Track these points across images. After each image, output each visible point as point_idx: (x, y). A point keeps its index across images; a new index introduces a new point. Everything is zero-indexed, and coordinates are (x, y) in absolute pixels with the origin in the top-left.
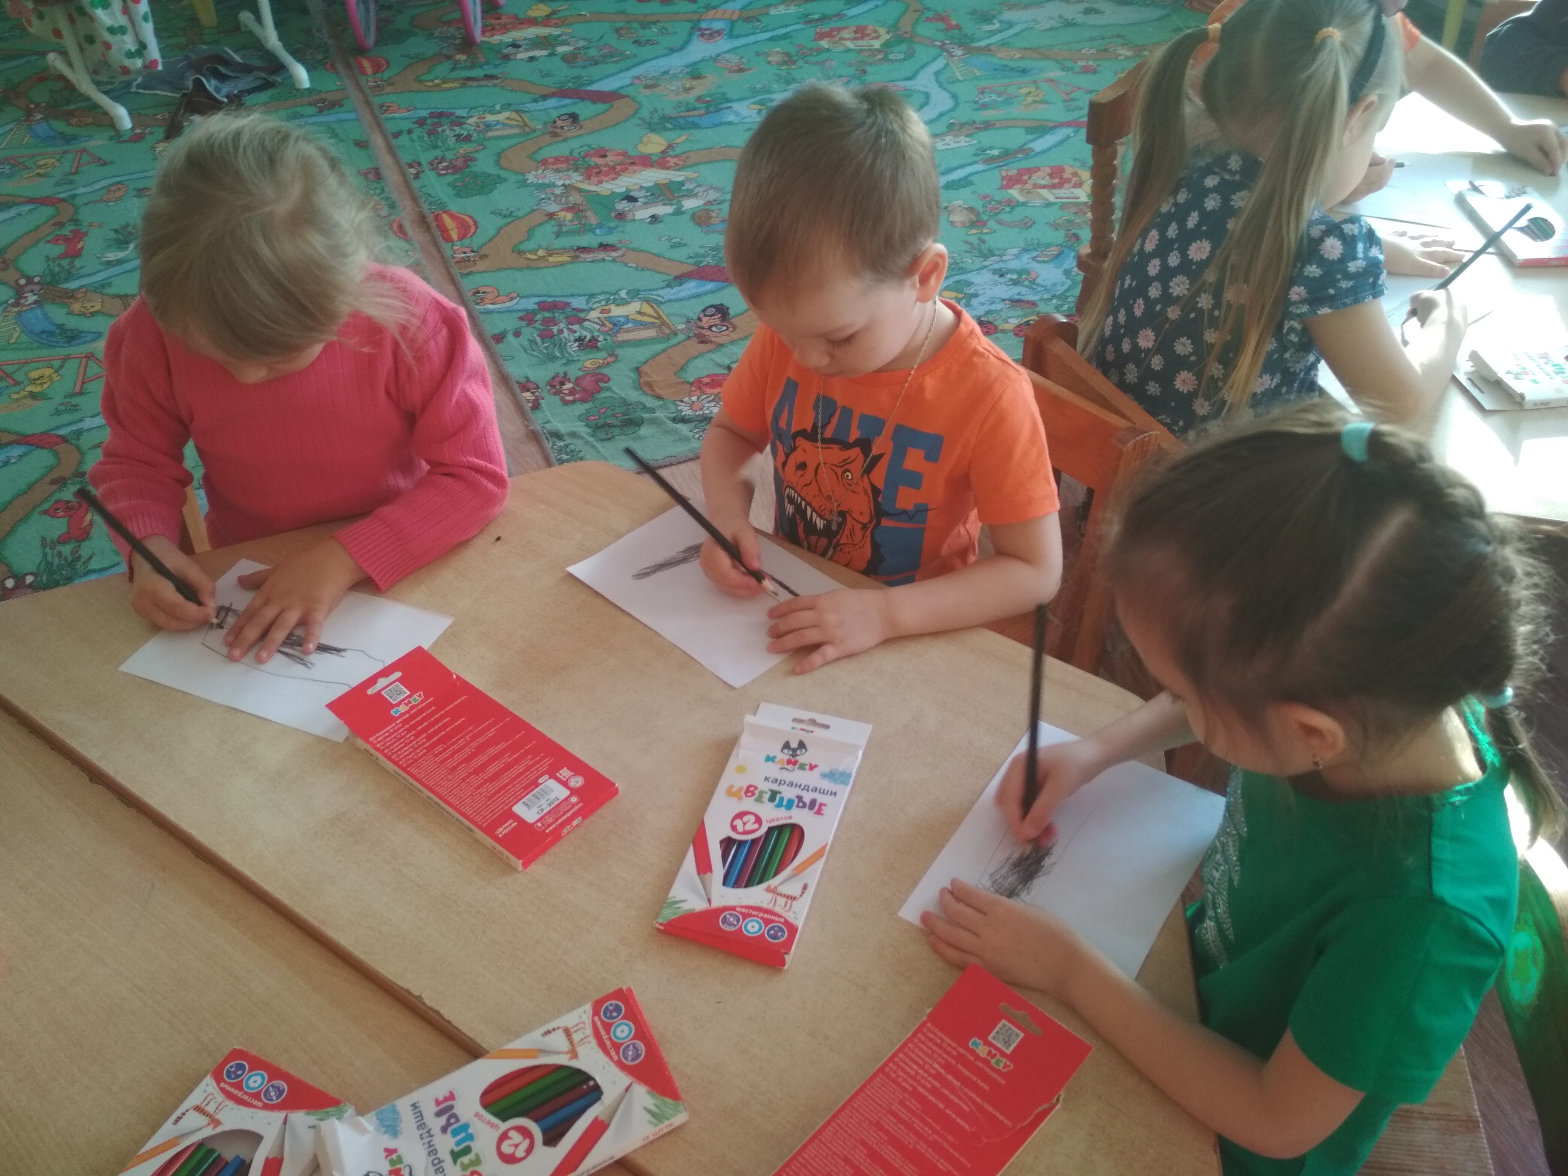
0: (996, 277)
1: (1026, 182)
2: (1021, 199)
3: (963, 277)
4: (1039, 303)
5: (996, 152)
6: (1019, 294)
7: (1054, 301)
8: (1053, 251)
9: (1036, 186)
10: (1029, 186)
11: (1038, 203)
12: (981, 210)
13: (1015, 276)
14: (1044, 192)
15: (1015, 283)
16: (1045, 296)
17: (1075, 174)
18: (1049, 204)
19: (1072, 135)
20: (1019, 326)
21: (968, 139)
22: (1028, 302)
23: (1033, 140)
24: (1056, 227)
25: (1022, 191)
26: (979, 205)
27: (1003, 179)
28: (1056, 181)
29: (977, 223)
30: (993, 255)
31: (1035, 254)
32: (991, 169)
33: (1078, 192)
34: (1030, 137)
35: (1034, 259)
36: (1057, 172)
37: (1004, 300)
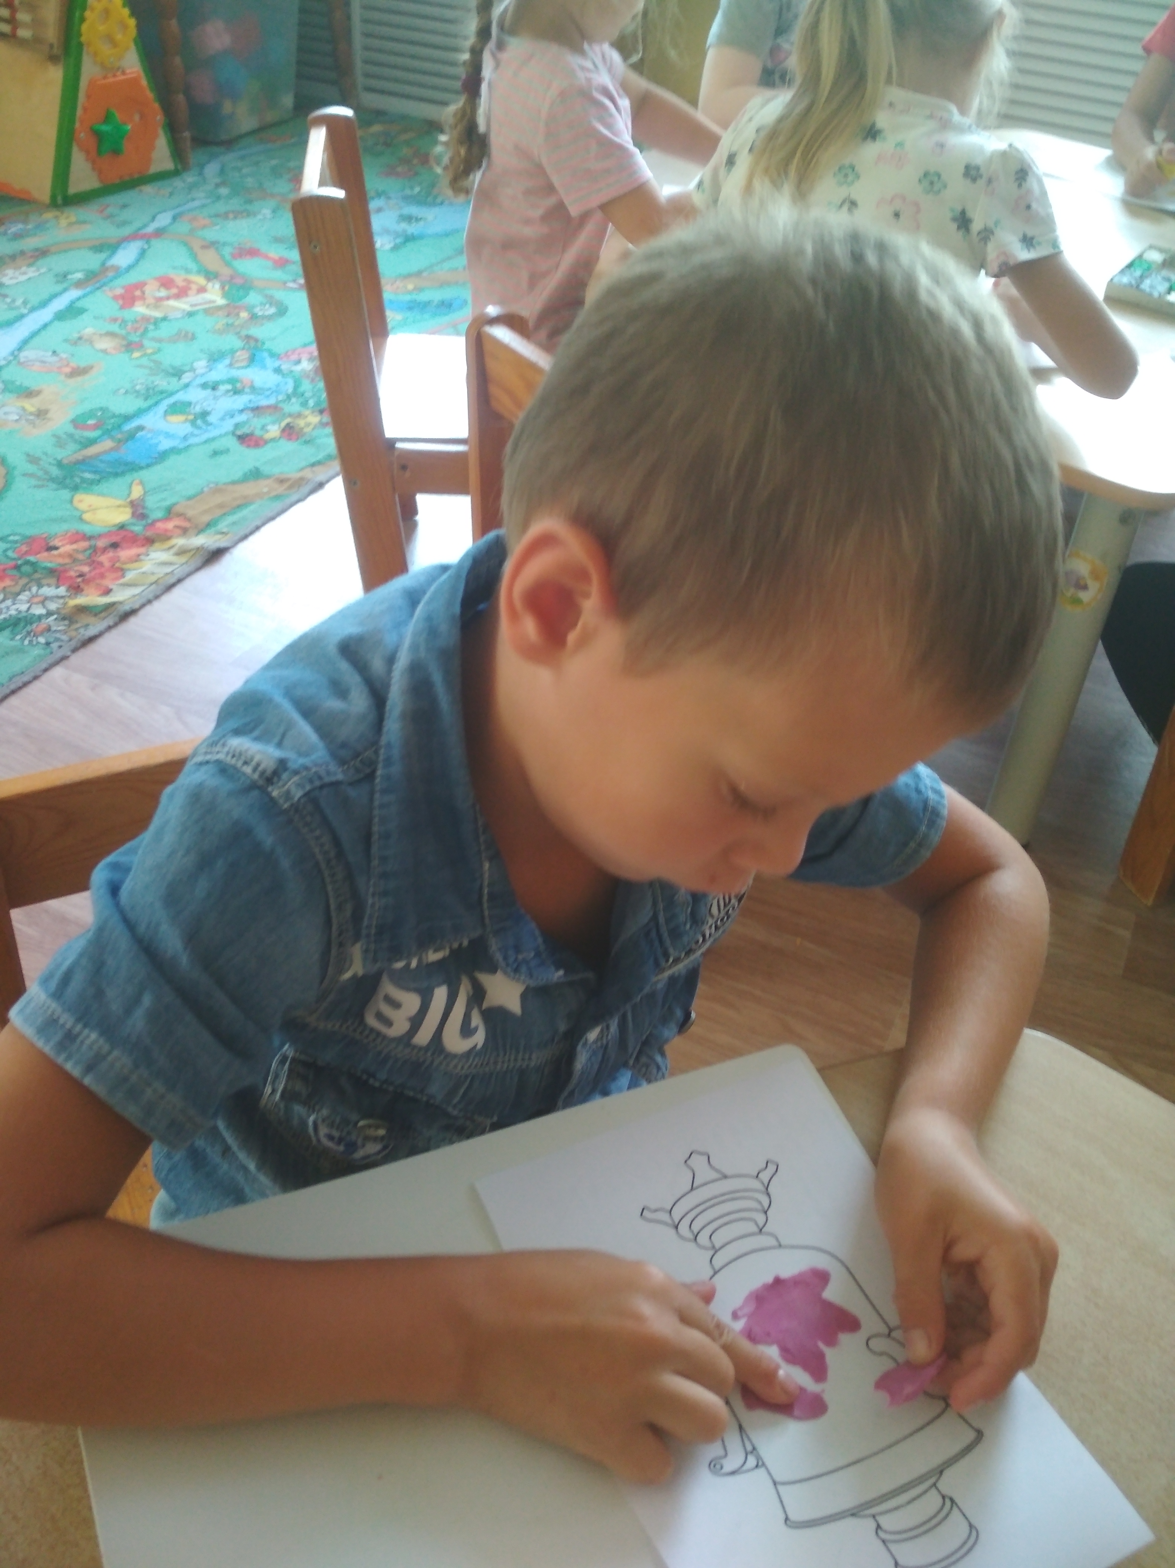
0: (209, 391)
1: (143, 298)
2: (158, 314)
3: (171, 400)
4: (281, 405)
5: (79, 275)
6: (250, 401)
7: (294, 400)
8: (243, 355)
9: (161, 299)
10: (150, 301)
11: (179, 315)
12: (123, 332)
13: (229, 387)
14: (172, 303)
15: (236, 392)
16: (280, 398)
17: (189, 282)
18: (190, 314)
19: (146, 247)
20: (283, 431)
21: (33, 269)
22: (269, 407)
23: (110, 257)
24: (220, 332)
25: (148, 306)
26: (115, 328)
27: (116, 298)
28: (174, 291)
29: (130, 347)
30: (184, 372)
31: (227, 361)
32: (91, 292)
33: (208, 296)
34: (103, 256)
35: (231, 365)
36: (166, 282)
37: (242, 411)
